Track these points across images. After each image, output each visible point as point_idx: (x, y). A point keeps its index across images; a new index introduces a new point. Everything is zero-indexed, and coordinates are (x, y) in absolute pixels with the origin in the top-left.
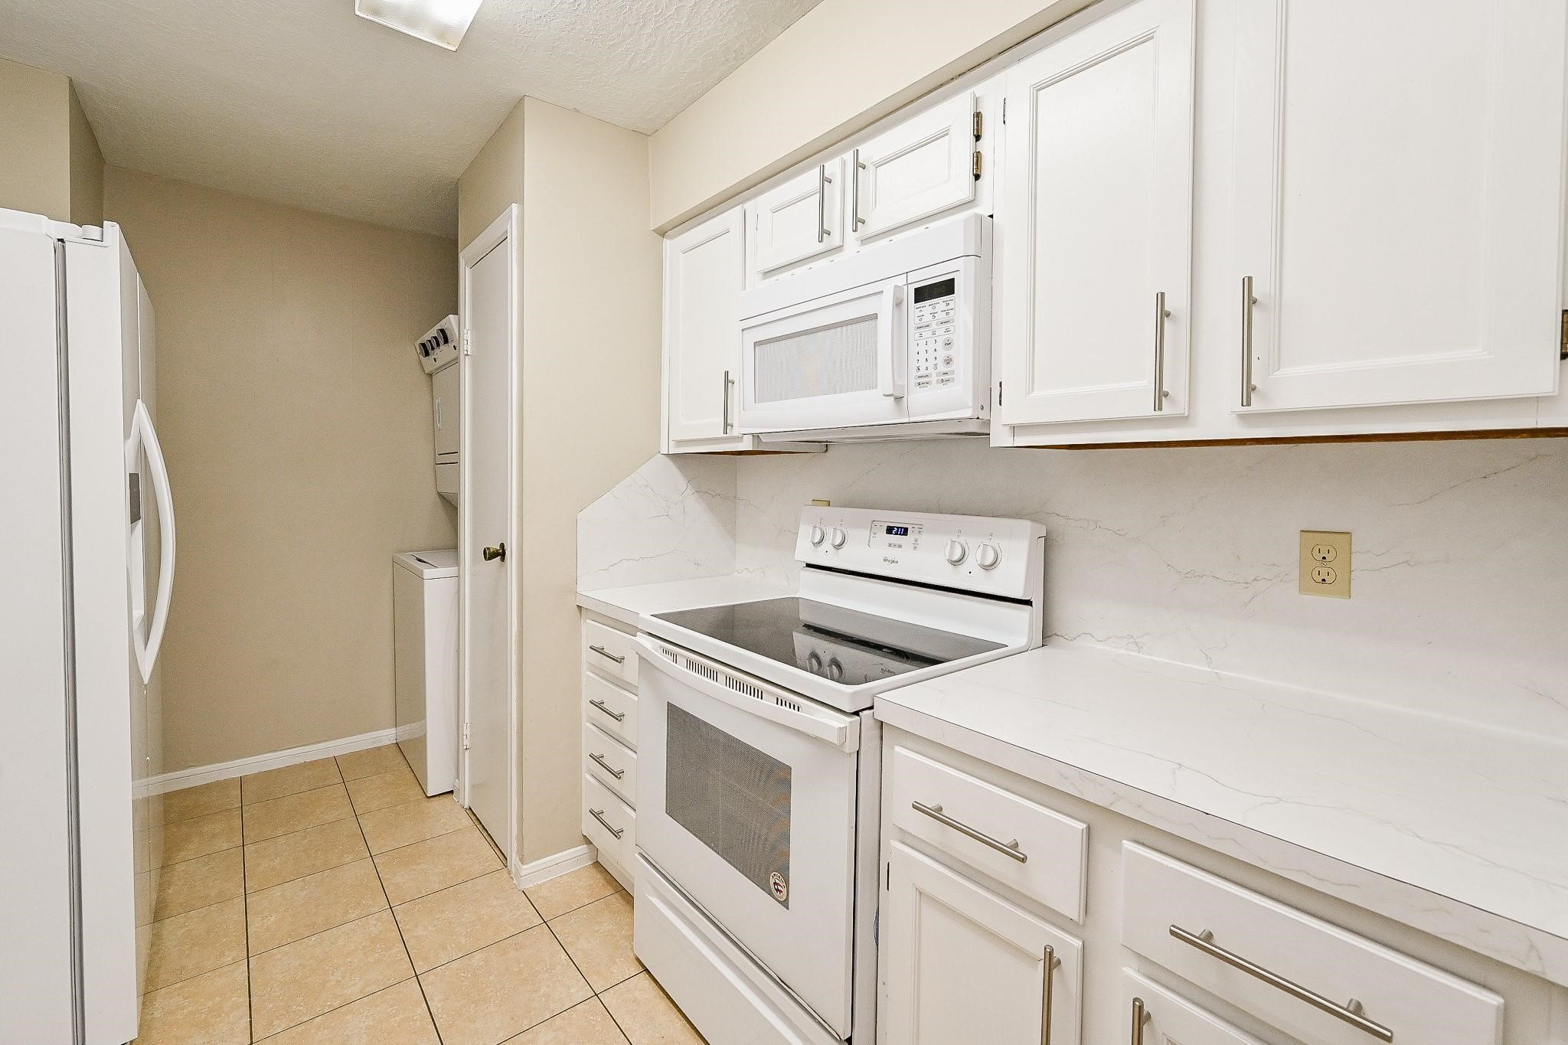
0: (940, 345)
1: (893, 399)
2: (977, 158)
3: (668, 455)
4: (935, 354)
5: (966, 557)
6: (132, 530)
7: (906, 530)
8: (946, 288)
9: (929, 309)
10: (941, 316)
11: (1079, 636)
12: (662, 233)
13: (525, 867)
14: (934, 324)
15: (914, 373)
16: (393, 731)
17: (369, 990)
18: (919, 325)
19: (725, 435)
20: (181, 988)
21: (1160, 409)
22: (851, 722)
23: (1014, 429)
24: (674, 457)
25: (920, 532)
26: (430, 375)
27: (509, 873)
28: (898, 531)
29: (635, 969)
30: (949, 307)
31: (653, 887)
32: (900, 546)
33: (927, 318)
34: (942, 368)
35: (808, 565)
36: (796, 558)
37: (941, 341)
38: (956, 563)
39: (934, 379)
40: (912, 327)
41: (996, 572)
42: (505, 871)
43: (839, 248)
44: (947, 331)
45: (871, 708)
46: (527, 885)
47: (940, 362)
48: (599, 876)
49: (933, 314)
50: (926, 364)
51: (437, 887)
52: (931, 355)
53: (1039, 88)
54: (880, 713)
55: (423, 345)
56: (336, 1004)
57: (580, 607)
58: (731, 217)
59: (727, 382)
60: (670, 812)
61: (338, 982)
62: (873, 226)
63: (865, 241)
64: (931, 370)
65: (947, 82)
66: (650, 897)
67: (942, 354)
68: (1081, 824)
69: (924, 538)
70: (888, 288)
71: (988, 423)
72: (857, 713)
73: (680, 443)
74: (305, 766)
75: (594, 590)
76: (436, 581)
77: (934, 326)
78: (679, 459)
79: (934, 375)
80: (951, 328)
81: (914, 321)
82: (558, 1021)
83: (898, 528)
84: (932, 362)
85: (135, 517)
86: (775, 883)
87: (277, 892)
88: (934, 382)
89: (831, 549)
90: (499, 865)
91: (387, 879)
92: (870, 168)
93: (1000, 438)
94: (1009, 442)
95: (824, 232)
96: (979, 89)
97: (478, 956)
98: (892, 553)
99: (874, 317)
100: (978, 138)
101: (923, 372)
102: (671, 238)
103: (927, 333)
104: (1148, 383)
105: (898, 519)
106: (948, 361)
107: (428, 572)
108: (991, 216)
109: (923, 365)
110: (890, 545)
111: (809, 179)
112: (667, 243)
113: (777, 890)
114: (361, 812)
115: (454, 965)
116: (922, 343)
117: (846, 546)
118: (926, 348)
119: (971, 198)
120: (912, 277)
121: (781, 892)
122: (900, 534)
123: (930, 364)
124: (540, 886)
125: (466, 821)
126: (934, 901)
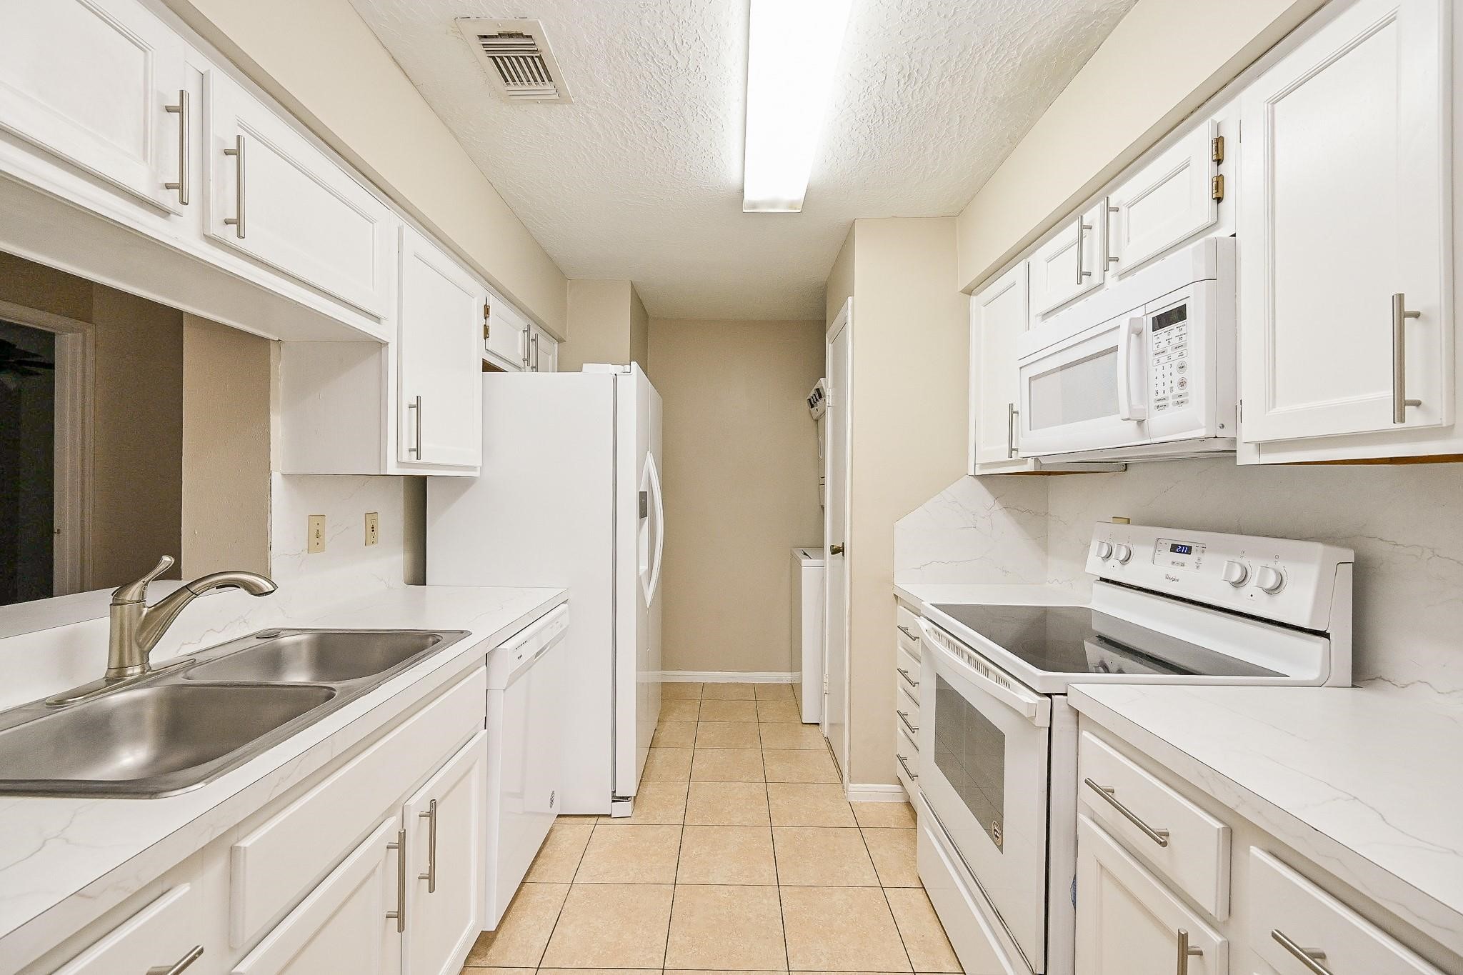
0: (1174, 369)
1: (1136, 422)
2: (1219, 183)
3: (975, 476)
4: (1171, 378)
5: (1248, 579)
6: (641, 525)
7: (1190, 548)
8: (1179, 314)
9: (1164, 336)
10: (1175, 341)
11: (1413, 683)
12: (969, 292)
13: (851, 785)
14: (1169, 349)
15: (1153, 397)
16: (788, 674)
17: (744, 823)
18: (1157, 352)
19: (1010, 459)
20: (659, 784)
21: (1402, 421)
22: (1039, 701)
23: (1261, 447)
24: (982, 478)
25: (1203, 552)
26: (817, 421)
27: (843, 788)
28: (1181, 549)
29: (916, 884)
30: (1182, 332)
31: (929, 824)
32: (1183, 565)
33: (1164, 344)
34: (1177, 391)
35: (1103, 580)
36: (1087, 570)
37: (1176, 364)
38: (1238, 584)
39: (1170, 401)
40: (1151, 353)
41: (1281, 597)
42: (841, 786)
43: (1101, 285)
44: (1181, 355)
45: (1065, 694)
46: (853, 800)
47: (1175, 384)
48: (907, 812)
49: (1169, 340)
50: (1163, 388)
51: (795, 780)
52: (1168, 379)
53: (1274, 102)
54: (1074, 700)
55: (809, 400)
56: (726, 823)
57: (896, 597)
58: (1018, 271)
59: (1012, 412)
60: (937, 761)
61: (729, 812)
62: (1126, 263)
63: (1122, 276)
64: (1168, 394)
65: (1188, 116)
66: (926, 829)
67: (1177, 377)
68: (1218, 823)
69: (1207, 558)
70: (1124, 322)
71: (1234, 441)
72: (1049, 695)
73: (984, 465)
74: (737, 685)
75: (906, 584)
76: (809, 567)
77: (1169, 352)
78: (986, 479)
79: (1170, 398)
80: (1185, 352)
81: (1152, 348)
82: (851, 891)
83: (1182, 546)
84: (1168, 385)
85: (643, 514)
86: (995, 830)
87: (710, 751)
88: (1171, 405)
89: (1117, 563)
90: (838, 780)
91: (768, 765)
92: (1123, 210)
93: (1246, 457)
94: (1255, 460)
95: (1082, 274)
96: (1218, 117)
97: (810, 831)
98: (1175, 572)
99: (1115, 349)
100: (1219, 162)
101: (1161, 395)
102: (976, 295)
103: (1163, 359)
104: (1386, 393)
105: (1183, 537)
106: (1182, 384)
107: (805, 562)
108: (1234, 235)
109: (1160, 388)
110: (1173, 563)
111: (1071, 231)
112: (973, 299)
113: (996, 836)
114: (762, 721)
115: (794, 829)
116: (1160, 368)
117: (1131, 562)
118: (1163, 372)
119: (1211, 222)
120: (1150, 307)
121: (998, 838)
122: (1183, 553)
123: (1167, 388)
124: (862, 804)
125: (824, 746)
126: (1112, 877)
